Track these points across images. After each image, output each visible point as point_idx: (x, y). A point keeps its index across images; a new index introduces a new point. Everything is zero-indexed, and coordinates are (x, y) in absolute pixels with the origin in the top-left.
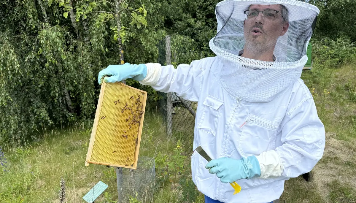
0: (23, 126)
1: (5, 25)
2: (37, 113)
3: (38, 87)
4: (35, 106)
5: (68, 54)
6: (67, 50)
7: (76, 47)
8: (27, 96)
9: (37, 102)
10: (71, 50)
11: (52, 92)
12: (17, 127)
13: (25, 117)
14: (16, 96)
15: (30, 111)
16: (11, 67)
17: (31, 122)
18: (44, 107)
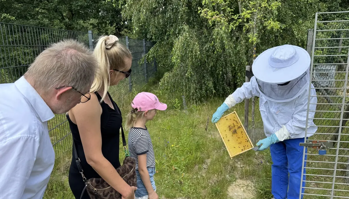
0: (198, 92)
1: (195, 23)
2: (206, 84)
3: (209, 67)
4: (206, 79)
5: (230, 44)
6: (231, 40)
7: (237, 38)
8: (202, 72)
9: (208, 76)
10: (233, 40)
11: (218, 71)
12: (195, 91)
13: (199, 86)
14: (196, 71)
15: (203, 82)
16: (195, 53)
17: (203, 89)
18: (211, 81)
